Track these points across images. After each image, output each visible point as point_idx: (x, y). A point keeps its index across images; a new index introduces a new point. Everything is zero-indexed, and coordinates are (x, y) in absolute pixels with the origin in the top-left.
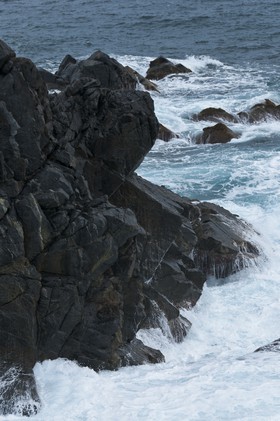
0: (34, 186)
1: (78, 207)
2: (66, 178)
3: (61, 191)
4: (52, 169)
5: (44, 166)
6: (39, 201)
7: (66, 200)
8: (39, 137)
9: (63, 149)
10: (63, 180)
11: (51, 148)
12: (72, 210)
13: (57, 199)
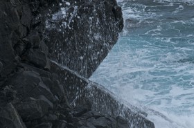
0: (9, 94)
1: (61, 118)
2: (45, 83)
3: (43, 98)
4: (28, 72)
5: (17, 70)
6: (19, 112)
7: (50, 109)
8: (11, 36)
9: (36, 47)
10: (42, 85)
11: (22, 48)
12: (56, 121)
13: (39, 109)
